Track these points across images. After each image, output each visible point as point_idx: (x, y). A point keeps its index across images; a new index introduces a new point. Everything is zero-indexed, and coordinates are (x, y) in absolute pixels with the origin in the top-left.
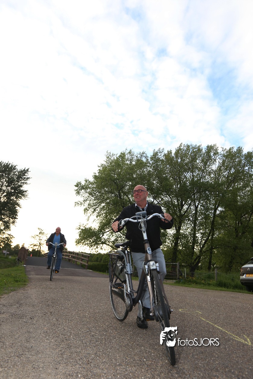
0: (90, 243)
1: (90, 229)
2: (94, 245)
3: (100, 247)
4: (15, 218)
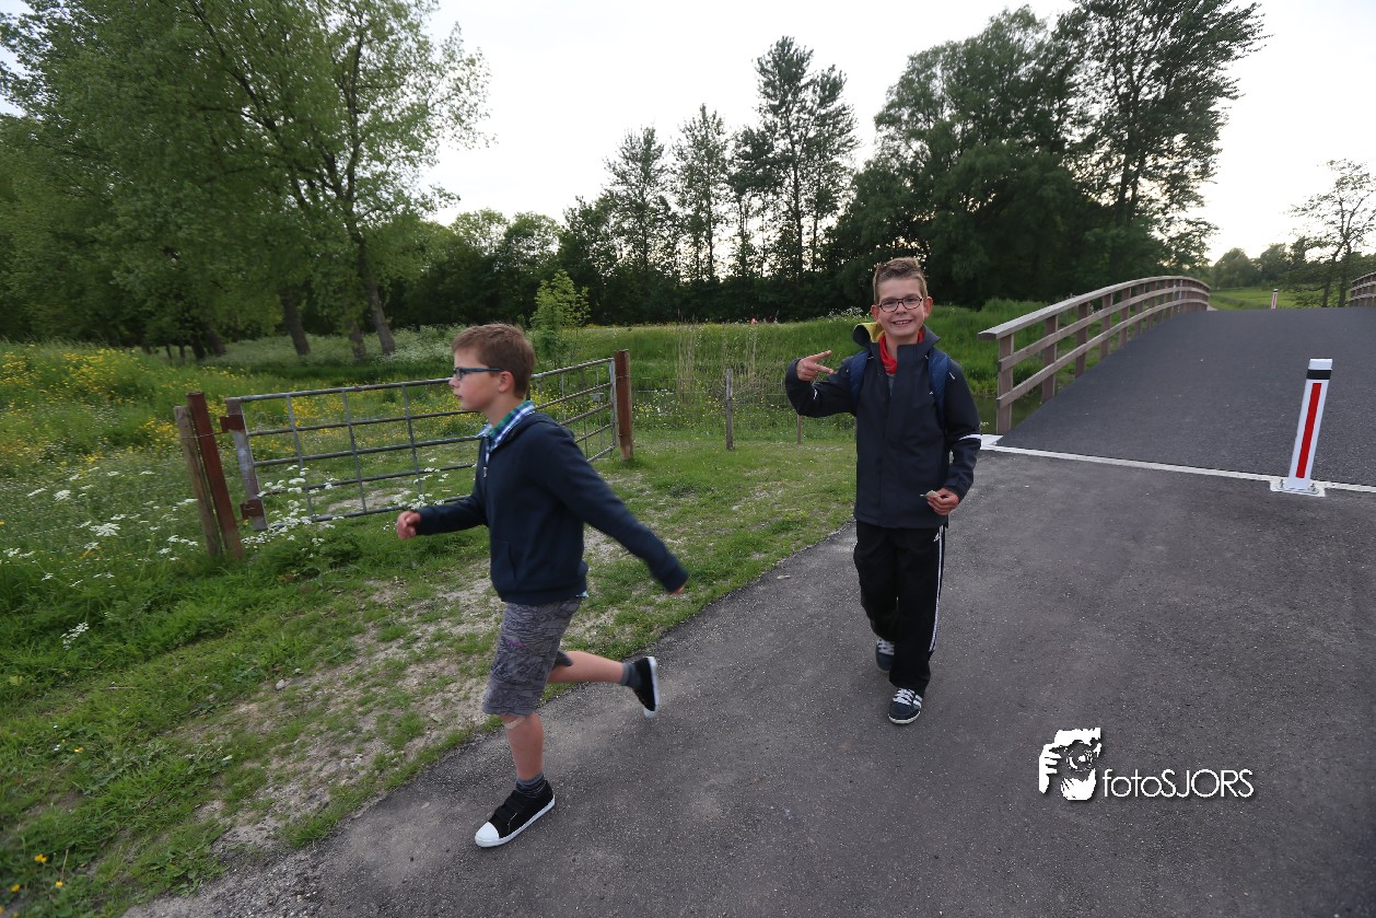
4: (1210, 151)
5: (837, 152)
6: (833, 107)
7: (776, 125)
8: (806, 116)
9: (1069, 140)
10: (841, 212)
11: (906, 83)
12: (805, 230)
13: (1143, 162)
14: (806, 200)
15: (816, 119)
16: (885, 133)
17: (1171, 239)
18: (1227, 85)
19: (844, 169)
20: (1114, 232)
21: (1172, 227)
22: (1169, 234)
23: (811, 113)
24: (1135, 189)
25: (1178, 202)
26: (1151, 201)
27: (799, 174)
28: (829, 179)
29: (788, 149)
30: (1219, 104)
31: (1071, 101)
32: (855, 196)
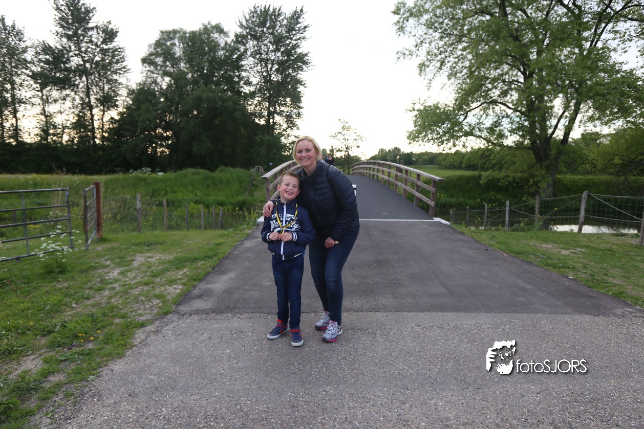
0: (439, 136)
1: (436, 107)
2: (446, 140)
3: (461, 143)
4: (300, 107)
5: (116, 73)
6: (111, 46)
7: (70, 47)
8: (94, 47)
9: (244, 91)
10: (121, 109)
11: (158, 44)
12: (96, 118)
13: (275, 108)
14: (96, 99)
15: (101, 50)
16: (148, 69)
17: (290, 144)
18: (302, 81)
19: (120, 84)
20: (268, 138)
21: (289, 138)
22: (288, 141)
23: (96, 45)
24: (273, 119)
25: (290, 127)
26: (280, 125)
27: (90, 81)
28: (111, 88)
29: (81, 65)
30: (301, 89)
31: (244, 74)
32: (131, 102)
